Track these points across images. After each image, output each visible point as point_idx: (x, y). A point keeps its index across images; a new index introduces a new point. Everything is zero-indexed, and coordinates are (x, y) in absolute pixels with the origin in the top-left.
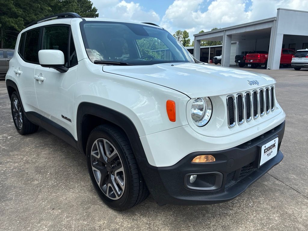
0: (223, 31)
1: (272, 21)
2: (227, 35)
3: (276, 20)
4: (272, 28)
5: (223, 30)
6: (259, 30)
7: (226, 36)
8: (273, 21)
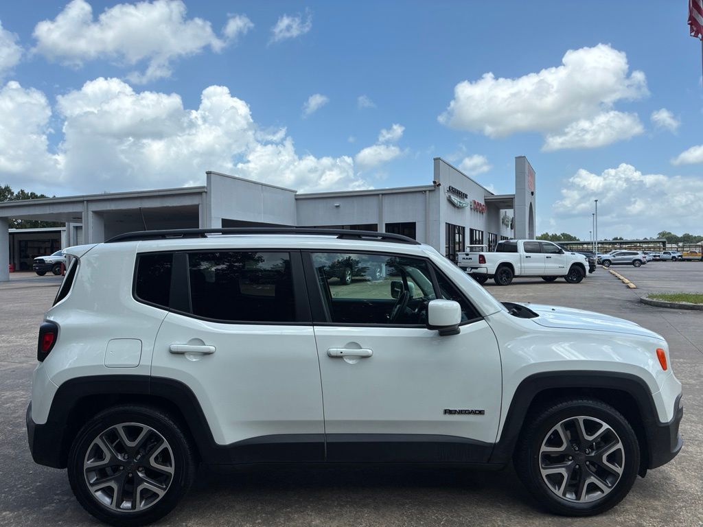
0: (83, 202)
1: (198, 192)
2: (93, 212)
3: (206, 192)
4: (200, 206)
5: (82, 199)
6: (173, 207)
7: (90, 214)
8: (200, 193)
